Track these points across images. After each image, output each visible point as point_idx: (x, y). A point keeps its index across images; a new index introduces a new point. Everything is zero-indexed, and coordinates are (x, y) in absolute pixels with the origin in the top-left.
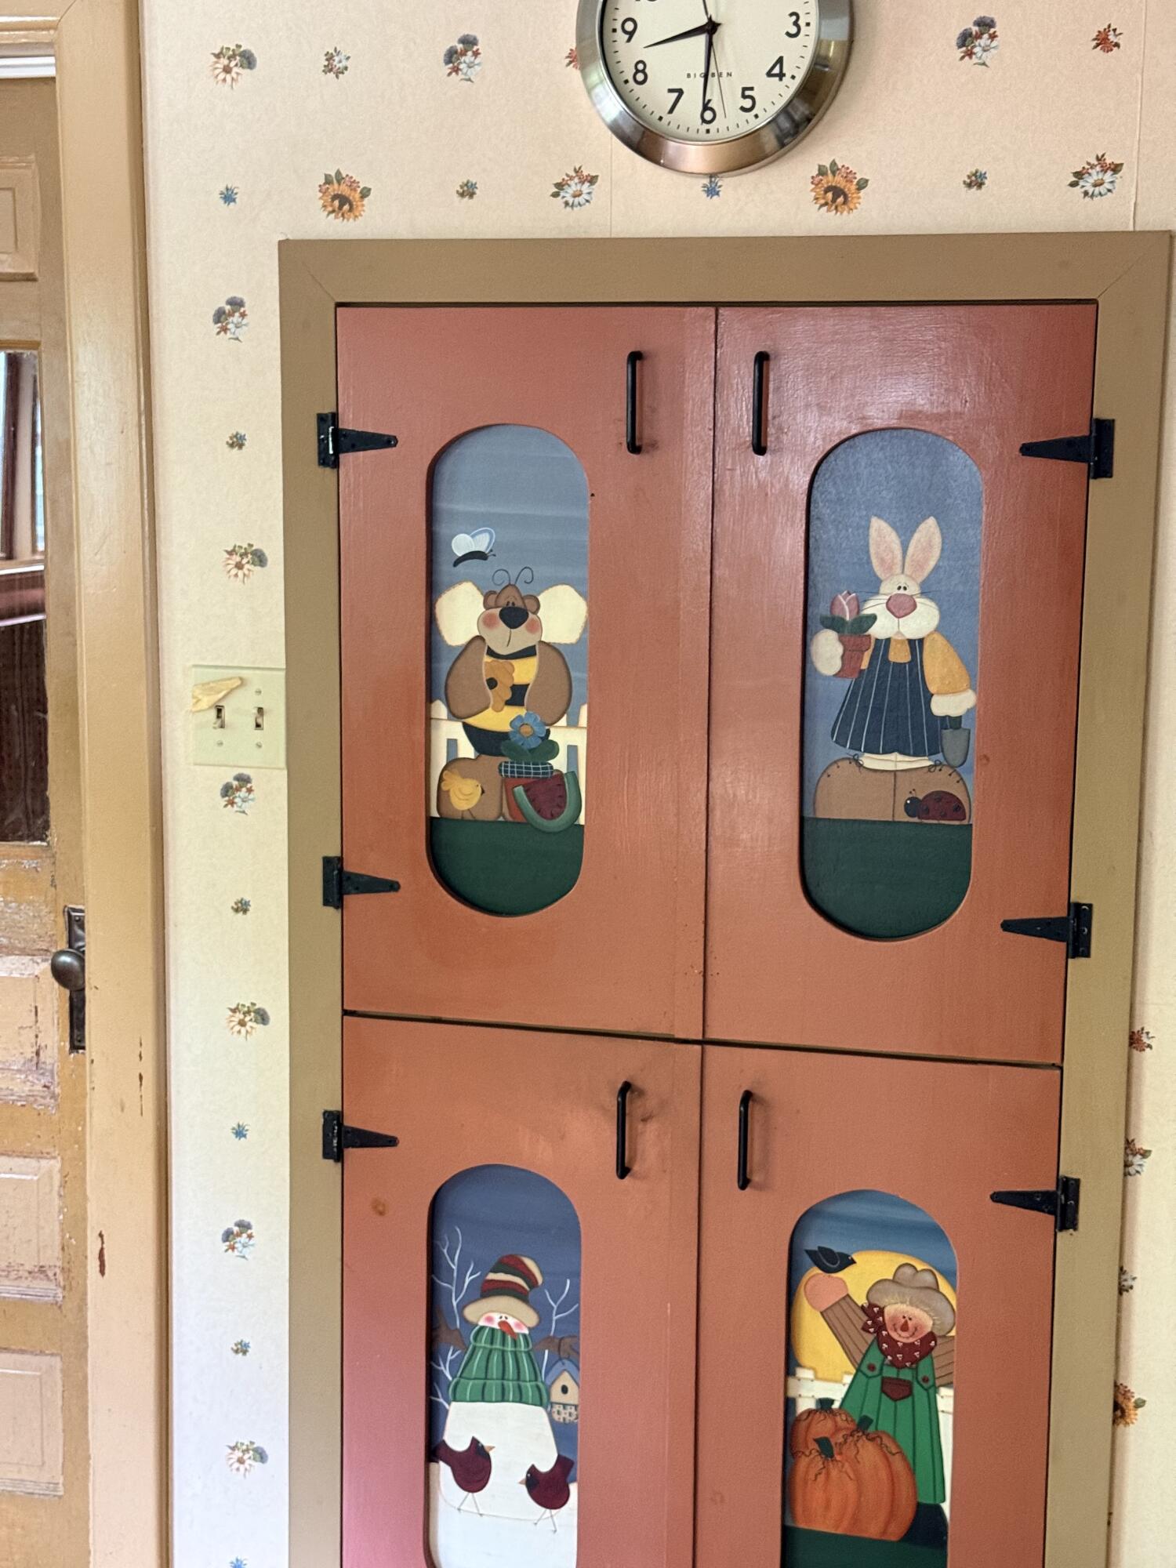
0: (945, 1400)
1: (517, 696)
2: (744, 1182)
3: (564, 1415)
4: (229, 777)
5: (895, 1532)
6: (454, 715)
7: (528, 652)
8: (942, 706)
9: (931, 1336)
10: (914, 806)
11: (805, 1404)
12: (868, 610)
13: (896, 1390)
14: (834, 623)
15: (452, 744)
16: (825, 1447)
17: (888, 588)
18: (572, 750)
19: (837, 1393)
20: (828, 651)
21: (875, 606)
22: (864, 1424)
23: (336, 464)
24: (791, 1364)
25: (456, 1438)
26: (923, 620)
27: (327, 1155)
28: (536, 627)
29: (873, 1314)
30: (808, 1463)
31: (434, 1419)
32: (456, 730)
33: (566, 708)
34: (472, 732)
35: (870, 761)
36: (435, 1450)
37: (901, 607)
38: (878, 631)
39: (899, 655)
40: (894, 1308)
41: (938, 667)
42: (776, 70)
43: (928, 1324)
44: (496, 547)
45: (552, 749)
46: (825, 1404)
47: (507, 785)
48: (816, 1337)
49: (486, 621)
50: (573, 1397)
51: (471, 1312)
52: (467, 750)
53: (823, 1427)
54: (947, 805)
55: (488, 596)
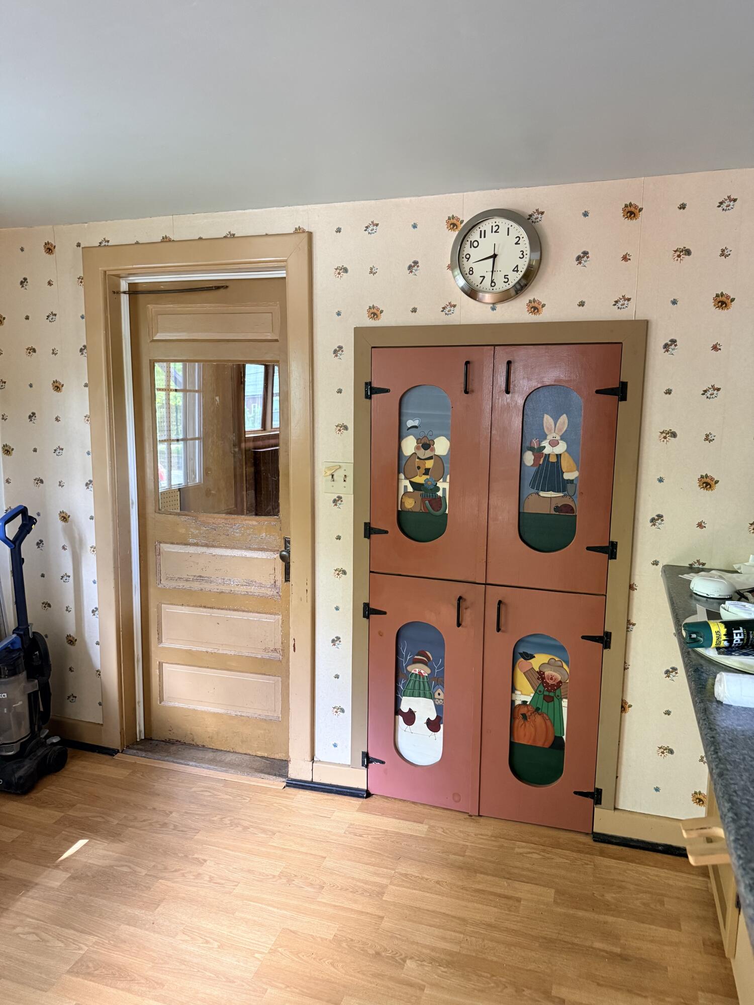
0: (565, 703)
1: (427, 472)
2: (499, 630)
3: (439, 702)
4: (335, 497)
5: (547, 745)
6: (406, 478)
7: (431, 458)
8: (567, 476)
9: (560, 682)
10: (557, 509)
11: (518, 702)
12: (543, 444)
13: (548, 699)
14: (531, 449)
15: (406, 487)
16: (524, 716)
17: (550, 437)
18: (444, 489)
19: (529, 699)
20: (529, 458)
21: (545, 443)
22: (537, 709)
23: (370, 398)
24: (513, 689)
25: (404, 708)
26: (561, 448)
27: (364, 616)
28: (433, 450)
29: (541, 674)
30: (519, 722)
31: (397, 702)
32: (407, 483)
33: (443, 476)
34: (412, 483)
35: (542, 494)
36: (398, 711)
37: (554, 444)
38: (546, 451)
39: (553, 459)
40: (548, 672)
41: (565, 463)
42: (516, 270)
43: (559, 678)
44: (421, 424)
45: (438, 489)
46: (524, 702)
47: (423, 501)
48: (522, 681)
49: (417, 448)
50: (442, 696)
51: (409, 668)
52: (410, 489)
53: (524, 710)
54: (568, 509)
55: (418, 440)
